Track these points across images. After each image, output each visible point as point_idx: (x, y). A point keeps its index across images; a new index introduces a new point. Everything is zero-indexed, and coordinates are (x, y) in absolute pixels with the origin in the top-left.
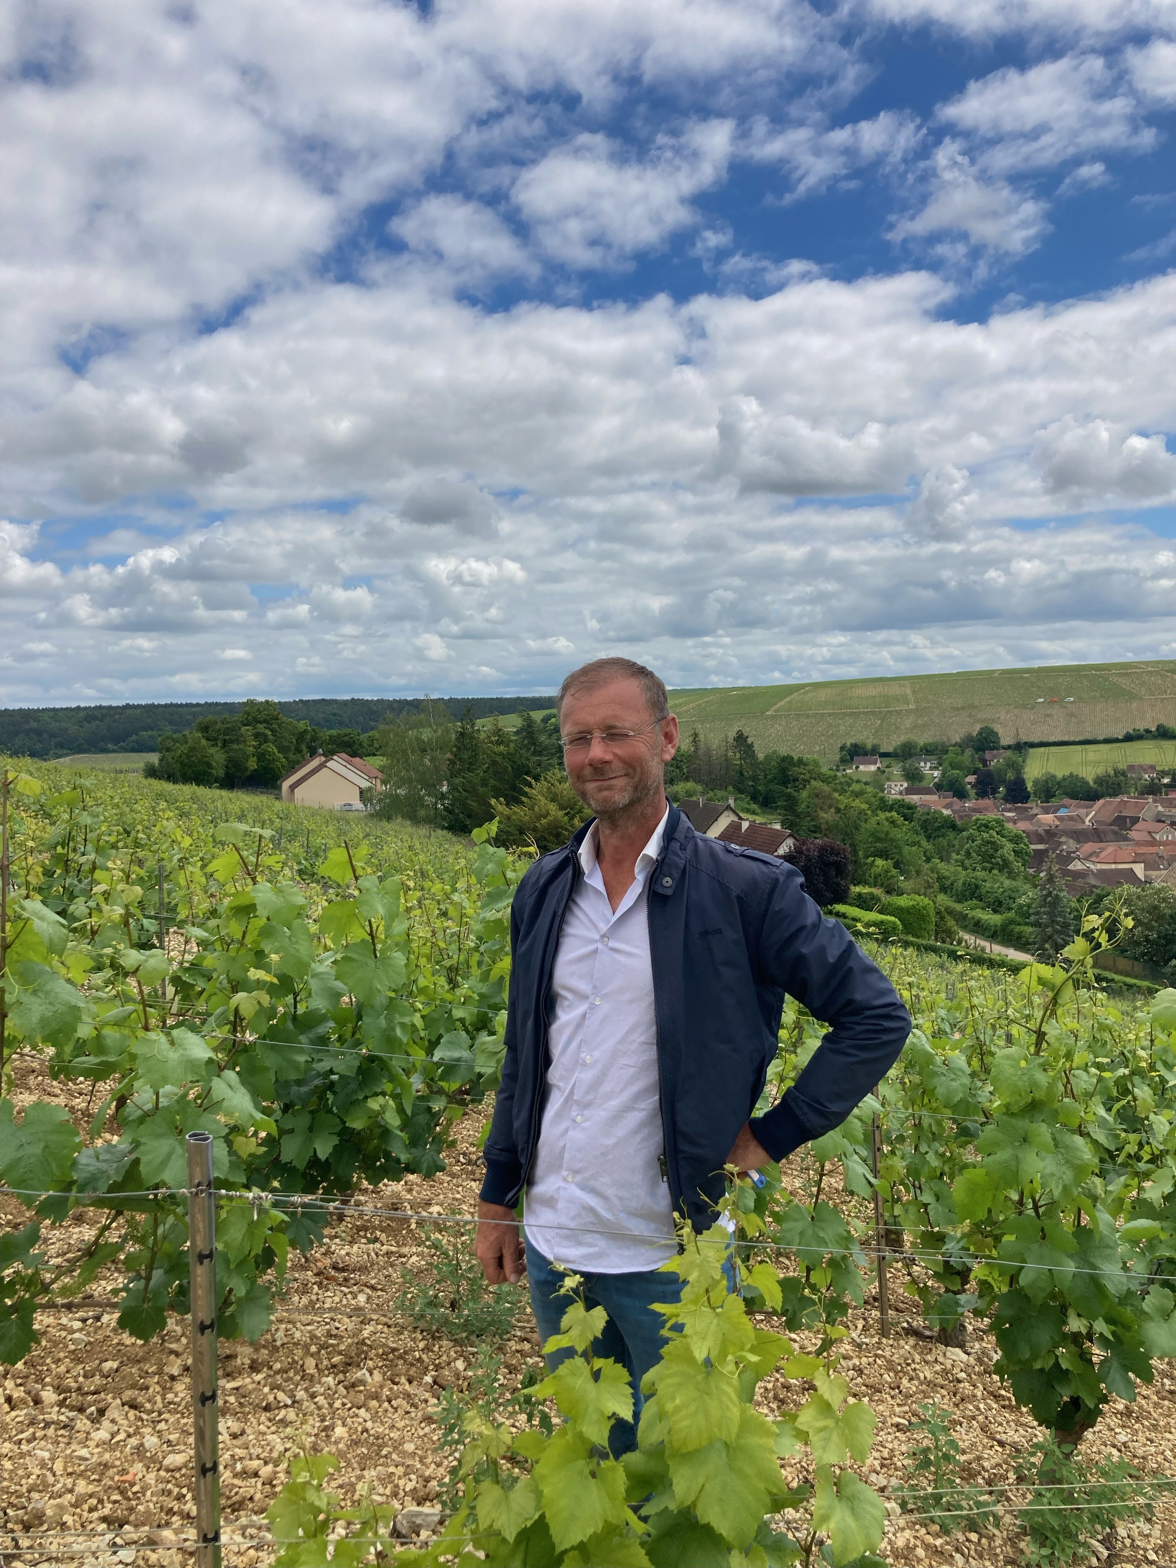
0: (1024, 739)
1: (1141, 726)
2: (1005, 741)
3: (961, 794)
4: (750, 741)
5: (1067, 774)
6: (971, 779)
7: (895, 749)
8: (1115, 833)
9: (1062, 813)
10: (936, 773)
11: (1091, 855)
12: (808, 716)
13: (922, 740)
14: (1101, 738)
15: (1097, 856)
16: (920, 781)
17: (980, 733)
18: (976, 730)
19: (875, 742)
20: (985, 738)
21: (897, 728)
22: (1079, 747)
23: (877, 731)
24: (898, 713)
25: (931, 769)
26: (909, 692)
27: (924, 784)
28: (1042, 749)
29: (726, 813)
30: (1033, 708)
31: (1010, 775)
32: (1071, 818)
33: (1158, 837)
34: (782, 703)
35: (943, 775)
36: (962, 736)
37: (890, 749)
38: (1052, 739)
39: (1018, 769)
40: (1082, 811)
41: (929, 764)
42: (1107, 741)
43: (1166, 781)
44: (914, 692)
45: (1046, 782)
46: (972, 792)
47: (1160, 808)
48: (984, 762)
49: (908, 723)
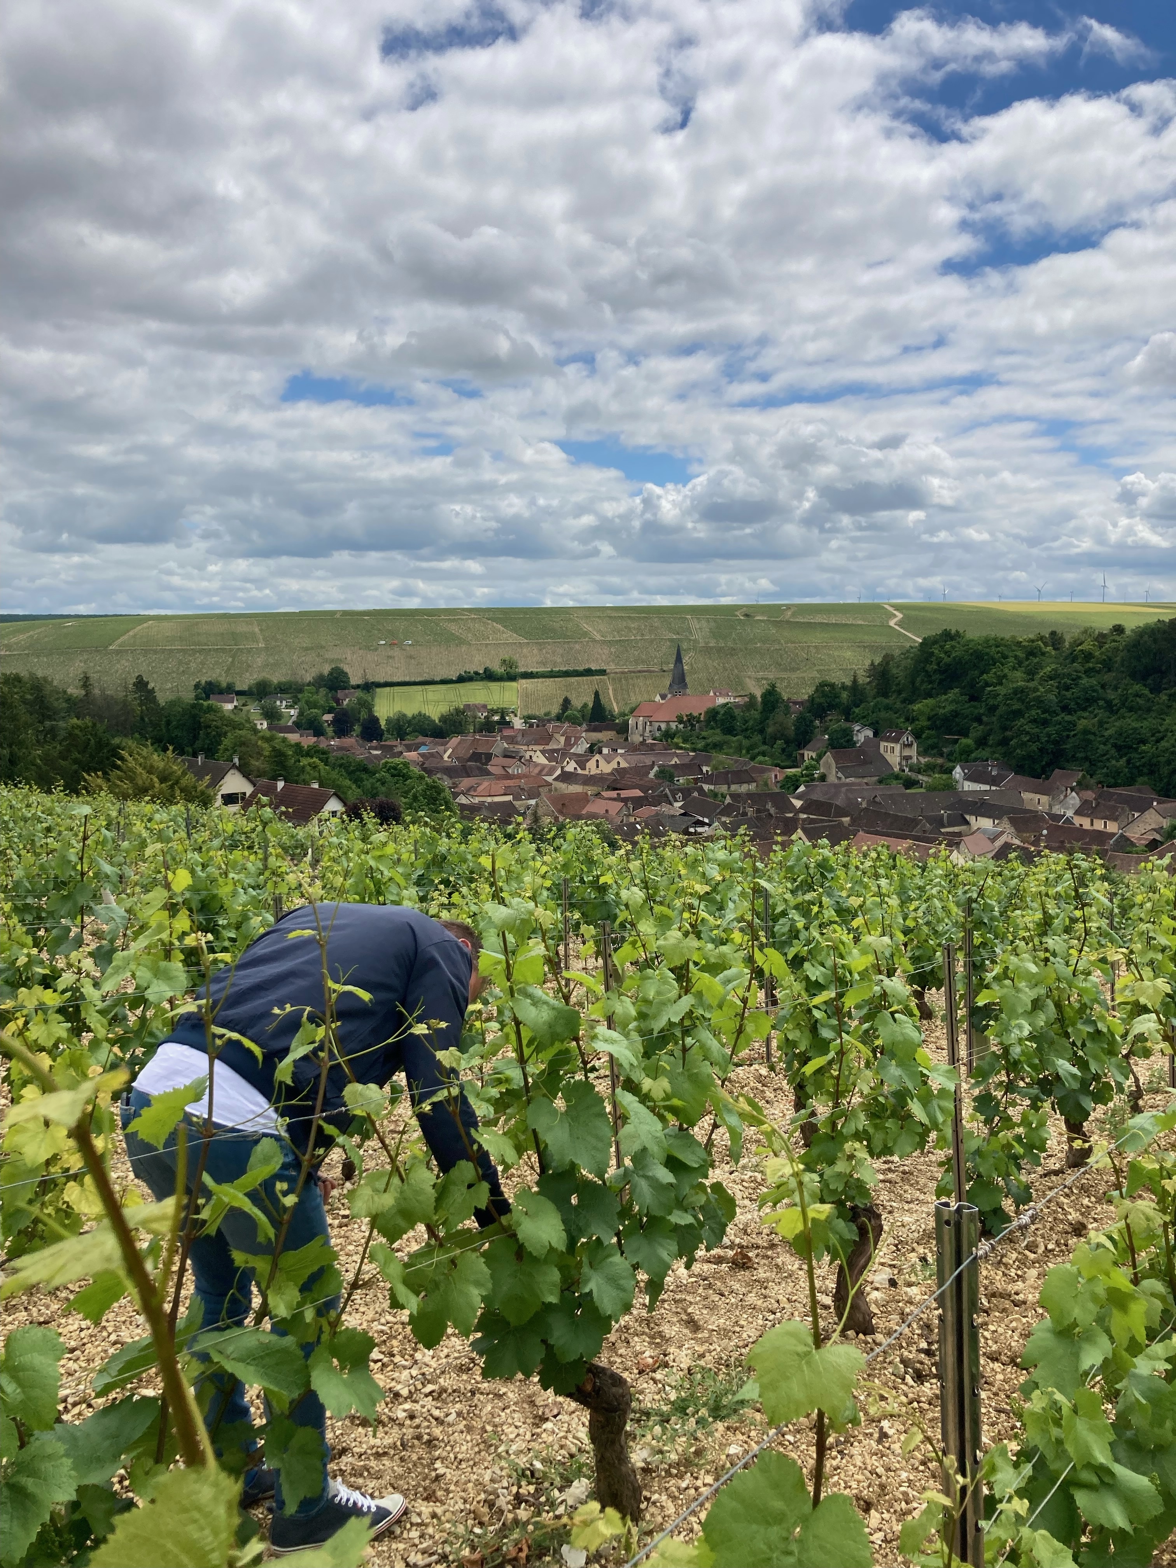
0: (371, 679)
1: (472, 668)
2: (354, 680)
3: (318, 732)
4: (150, 687)
5: (416, 712)
6: (328, 717)
7: (250, 688)
8: (479, 768)
9: (423, 750)
10: (292, 712)
11: (469, 790)
12: (155, 652)
13: (276, 678)
14: (438, 679)
15: (475, 791)
16: (279, 720)
17: (331, 673)
18: (326, 670)
19: (229, 679)
20: (336, 678)
21: (249, 666)
22: (419, 688)
23: (229, 669)
24: (249, 651)
25: (287, 707)
26: (257, 630)
27: (282, 722)
28: (388, 689)
29: (232, 771)
30: (376, 650)
31: (364, 715)
32: (432, 755)
33: (510, 771)
34: (126, 637)
35: (301, 714)
36: (313, 675)
37: (245, 687)
38: (396, 679)
39: (368, 707)
40: (440, 749)
41: (284, 703)
42: (444, 682)
43: (496, 718)
44: (261, 630)
45: (398, 720)
46: (330, 730)
47: (506, 745)
48: (337, 701)
49: (259, 661)
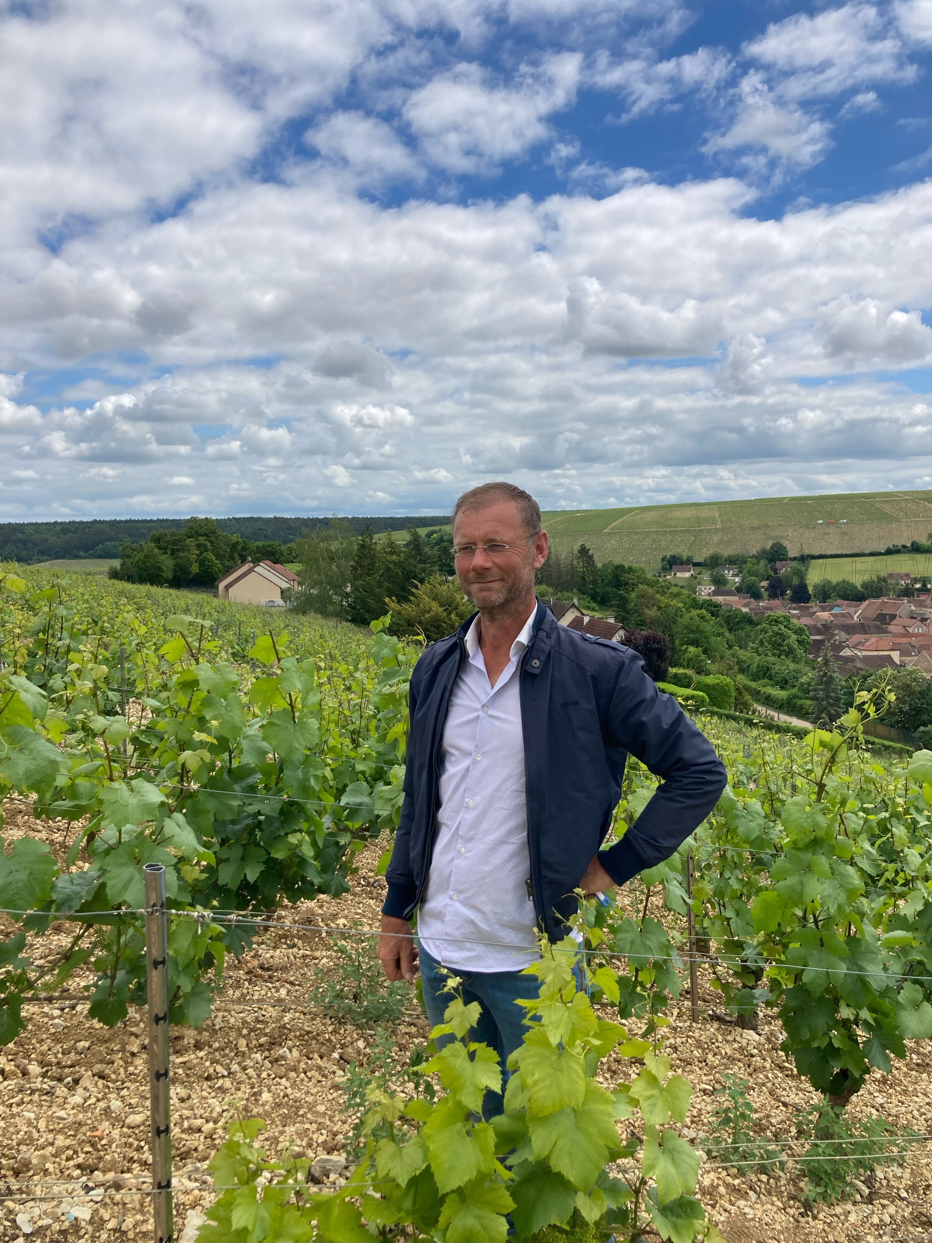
0: (807, 552)
1: (899, 542)
2: (793, 553)
3: (756, 596)
4: (590, 552)
5: (841, 580)
6: (765, 584)
7: (705, 560)
8: (877, 627)
9: (836, 611)
10: (737, 579)
11: (858, 644)
12: (636, 533)
13: (727, 552)
14: (867, 552)
15: (863, 645)
16: (724, 585)
17: (772, 548)
18: (769, 545)
19: (690, 554)
20: (776, 552)
21: (707, 543)
22: (850, 559)
23: (691, 546)
24: (709, 531)
25: (733, 575)
26: (717, 514)
27: (728, 587)
28: (821, 561)
29: (571, 610)
30: (815, 528)
31: (795, 581)
32: (843, 615)
33: (910, 630)
34: (617, 523)
35: (743, 580)
36: (758, 549)
37: (701, 560)
38: (829, 552)
39: (802, 576)
40: (851, 610)
41: (731, 572)
42: (872, 554)
43: (918, 586)
44: (720, 515)
45: (824, 586)
46: (765, 594)
47: (913, 608)
48: (775, 570)
49: (716, 539)
